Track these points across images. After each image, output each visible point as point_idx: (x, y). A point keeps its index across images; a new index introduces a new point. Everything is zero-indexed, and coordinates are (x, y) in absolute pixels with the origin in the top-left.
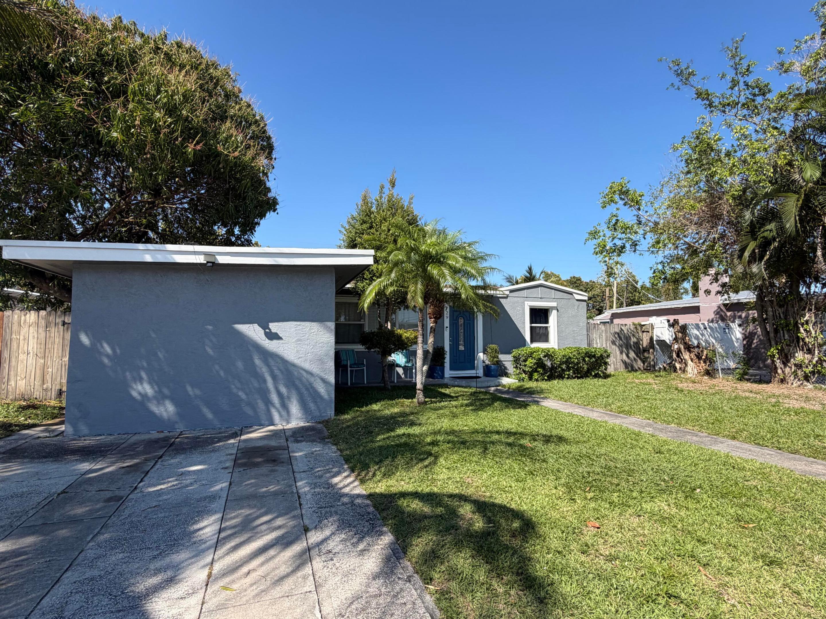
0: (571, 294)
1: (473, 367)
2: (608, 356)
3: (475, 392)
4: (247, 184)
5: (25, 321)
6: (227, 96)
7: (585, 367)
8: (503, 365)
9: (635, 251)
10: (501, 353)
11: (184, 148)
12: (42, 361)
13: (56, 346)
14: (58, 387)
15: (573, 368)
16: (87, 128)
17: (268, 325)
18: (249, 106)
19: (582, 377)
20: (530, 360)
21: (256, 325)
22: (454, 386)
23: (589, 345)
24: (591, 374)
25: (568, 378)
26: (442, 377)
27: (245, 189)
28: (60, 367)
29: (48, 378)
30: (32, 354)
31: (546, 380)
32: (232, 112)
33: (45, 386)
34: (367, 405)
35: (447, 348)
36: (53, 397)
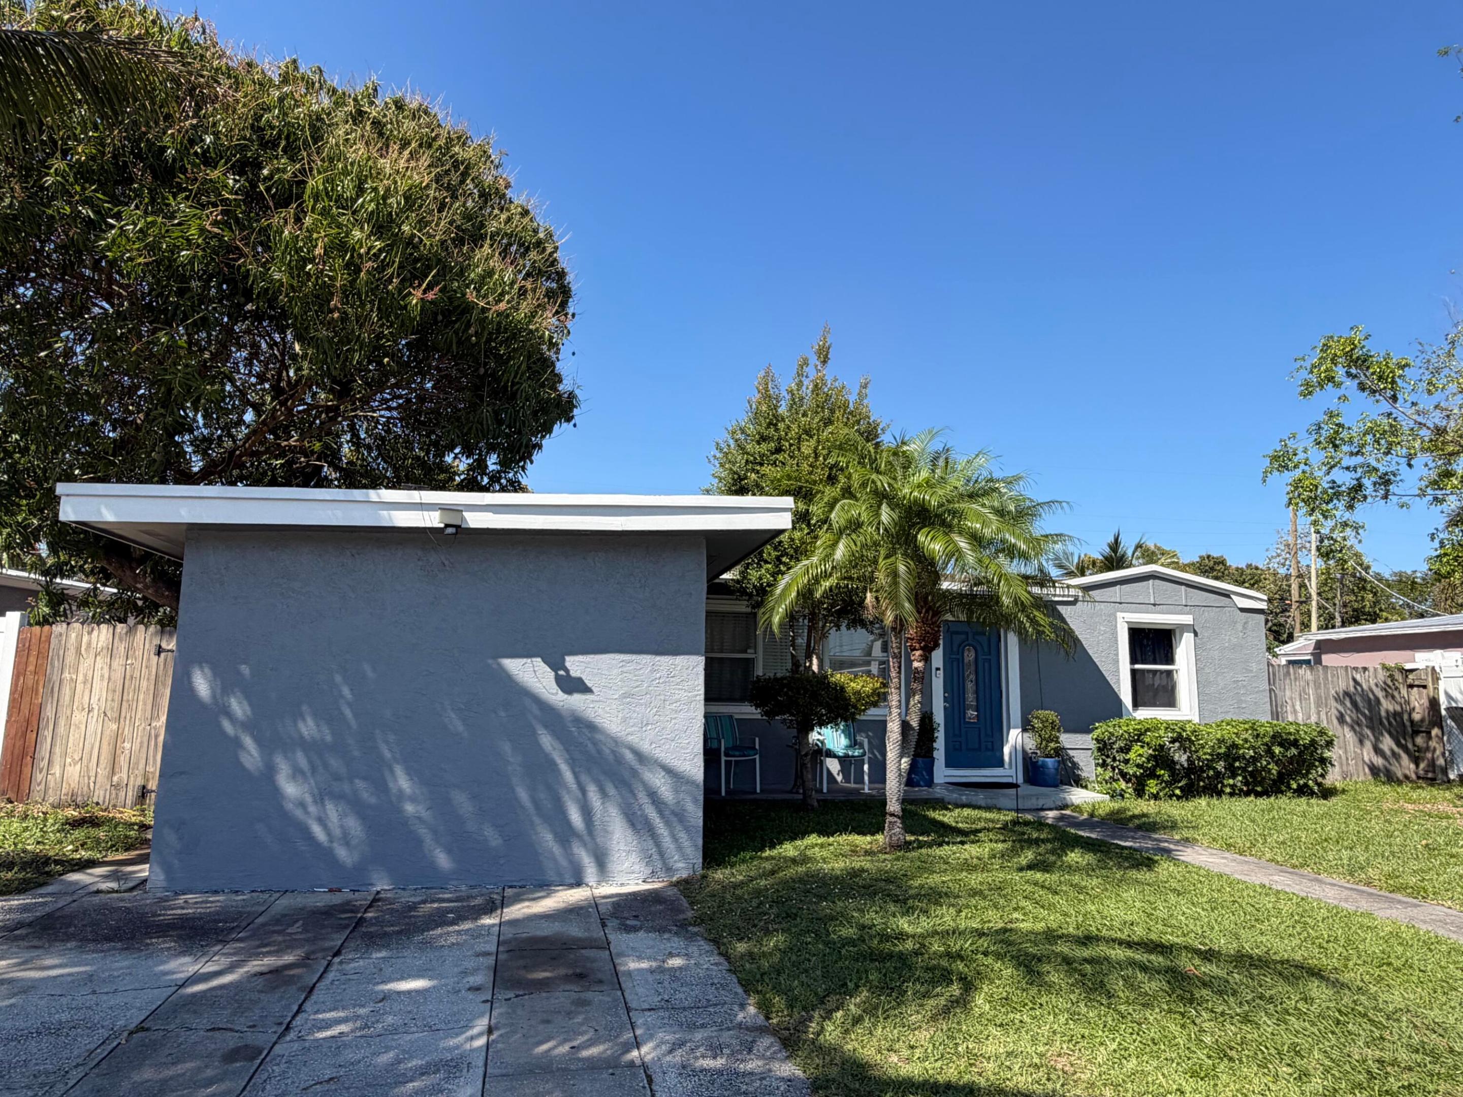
0: (1226, 595)
1: (1000, 763)
2: (1329, 744)
3: (1015, 823)
4: (519, 367)
5: (89, 644)
6: (485, 196)
7: (1274, 769)
8: (1070, 758)
9: (1386, 497)
10: (1066, 731)
11: (404, 298)
12: (115, 727)
13: (141, 697)
14: (140, 782)
15: (1244, 769)
16: (228, 265)
17: (564, 660)
18: (525, 213)
19: (1265, 793)
20: (1136, 747)
21: (538, 661)
22: (963, 806)
23: (1276, 715)
24: (1289, 787)
25: (1232, 795)
26: (930, 783)
27: (515, 377)
28: (145, 739)
29: (123, 761)
30: (96, 711)
31: (1179, 798)
32: (492, 226)
33: (115, 779)
34: (772, 846)
35: (939, 717)
36: (129, 802)
